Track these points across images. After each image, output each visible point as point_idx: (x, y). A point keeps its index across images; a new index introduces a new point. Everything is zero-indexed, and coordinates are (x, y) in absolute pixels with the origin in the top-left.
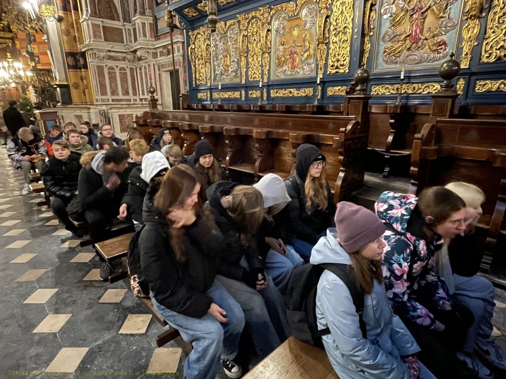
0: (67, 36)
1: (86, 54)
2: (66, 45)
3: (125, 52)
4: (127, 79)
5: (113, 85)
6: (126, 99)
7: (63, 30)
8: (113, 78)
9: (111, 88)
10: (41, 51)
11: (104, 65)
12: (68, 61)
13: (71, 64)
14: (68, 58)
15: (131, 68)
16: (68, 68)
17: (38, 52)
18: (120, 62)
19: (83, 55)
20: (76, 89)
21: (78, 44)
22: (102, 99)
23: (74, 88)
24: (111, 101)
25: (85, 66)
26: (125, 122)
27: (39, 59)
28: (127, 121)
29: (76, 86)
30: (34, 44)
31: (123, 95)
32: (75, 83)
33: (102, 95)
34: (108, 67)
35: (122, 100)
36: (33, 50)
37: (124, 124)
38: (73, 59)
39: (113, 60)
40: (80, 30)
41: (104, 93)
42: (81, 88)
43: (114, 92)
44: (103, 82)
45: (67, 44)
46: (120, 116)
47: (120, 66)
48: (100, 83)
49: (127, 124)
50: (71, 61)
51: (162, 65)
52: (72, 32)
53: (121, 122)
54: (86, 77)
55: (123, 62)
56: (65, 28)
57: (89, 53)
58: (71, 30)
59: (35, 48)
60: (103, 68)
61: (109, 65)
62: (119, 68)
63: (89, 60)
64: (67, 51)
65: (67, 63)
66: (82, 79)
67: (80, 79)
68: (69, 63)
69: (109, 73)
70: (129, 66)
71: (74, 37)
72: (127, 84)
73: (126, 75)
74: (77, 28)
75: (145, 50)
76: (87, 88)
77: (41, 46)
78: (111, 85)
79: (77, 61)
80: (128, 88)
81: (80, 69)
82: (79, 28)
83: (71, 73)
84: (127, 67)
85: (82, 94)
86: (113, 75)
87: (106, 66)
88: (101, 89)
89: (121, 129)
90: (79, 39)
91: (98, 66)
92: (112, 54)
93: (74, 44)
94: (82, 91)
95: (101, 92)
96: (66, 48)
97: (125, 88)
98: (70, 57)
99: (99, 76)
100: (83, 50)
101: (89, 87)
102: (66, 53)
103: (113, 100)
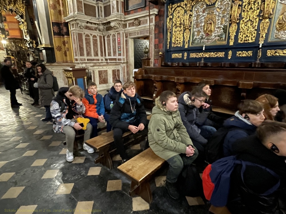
0: (54, 10)
1: (69, 24)
2: (52, 16)
3: (98, 24)
4: (97, 44)
5: (88, 48)
6: (96, 59)
7: (51, 4)
8: (88, 43)
9: (87, 50)
10: (10, 27)
11: (83, 33)
12: (54, 29)
13: (57, 32)
14: (54, 27)
15: (100, 36)
16: (54, 35)
17: (7, 28)
18: (93, 31)
19: (66, 24)
20: (59, 51)
21: (62, 16)
22: (81, 59)
23: (58, 50)
24: (86, 60)
25: (68, 34)
26: (103, 76)
27: (8, 32)
28: (103, 75)
29: (59, 49)
30: (5, 23)
31: (95, 56)
32: (59, 46)
33: (81, 55)
34: (85, 34)
35: (94, 60)
36: (4, 27)
37: (102, 78)
38: (58, 27)
39: (89, 29)
40: (64, 6)
41: (82, 54)
42: (63, 50)
43: (88, 54)
44: (82, 46)
45: (54, 16)
46: (99, 72)
47: (94, 34)
48: (79, 46)
49: (104, 78)
50: (56, 29)
51: (130, 34)
52: (57, 7)
53: (100, 76)
54: (67, 42)
55: (95, 31)
56: (53, 4)
57: (71, 23)
58: (57, 5)
59: (5, 26)
60: (82, 35)
61: (86, 33)
62: (92, 35)
63: (71, 29)
64: (53, 21)
65: (53, 31)
66: (64, 43)
67: (63, 43)
68: (55, 31)
69: (86, 39)
70: (99, 35)
71: (59, 11)
72: (97, 48)
73: (97, 41)
74: (63, 4)
75: (118, 22)
76: (68, 50)
77: (10, 24)
78: (86, 48)
79: (60, 29)
80: (97, 51)
81: (63, 36)
82: (64, 4)
83: (56, 38)
84: (98, 35)
85: (64, 55)
86: (88, 41)
87: (84, 33)
88: (80, 51)
89: (99, 82)
90: (64, 13)
91: (78, 34)
92: (89, 25)
93: (59, 16)
94: (64, 53)
95: (80, 53)
96: (53, 19)
97: (96, 51)
98: (56, 26)
99: (79, 41)
100: (66, 21)
101: (70, 50)
102: (52, 23)
103: (88, 60)
